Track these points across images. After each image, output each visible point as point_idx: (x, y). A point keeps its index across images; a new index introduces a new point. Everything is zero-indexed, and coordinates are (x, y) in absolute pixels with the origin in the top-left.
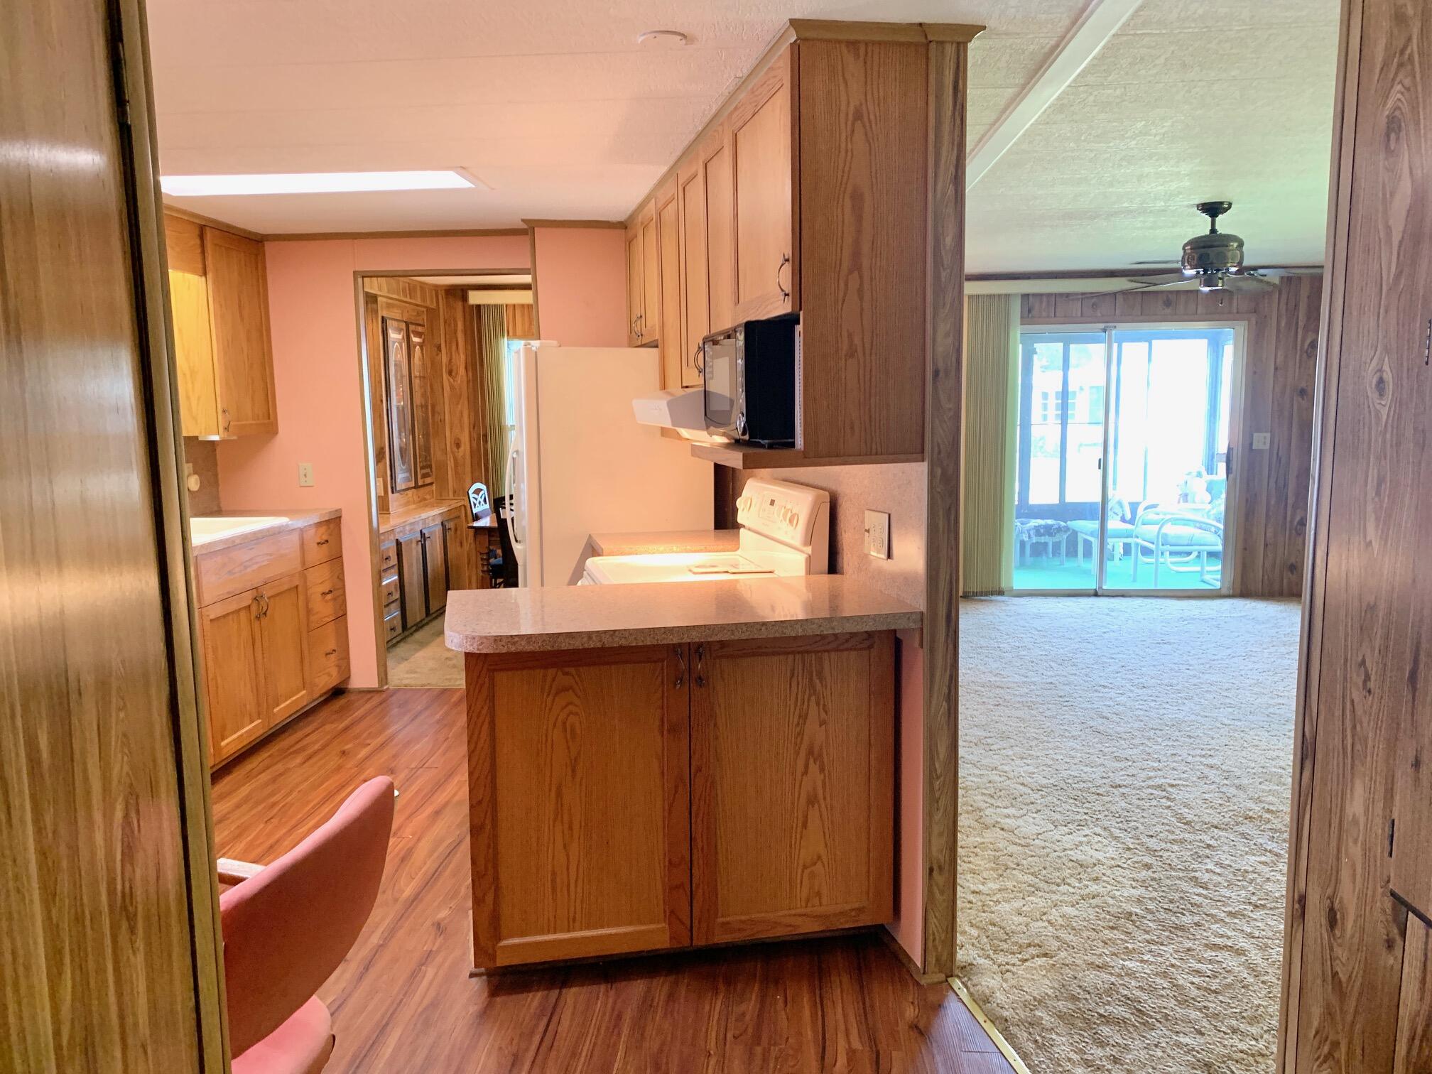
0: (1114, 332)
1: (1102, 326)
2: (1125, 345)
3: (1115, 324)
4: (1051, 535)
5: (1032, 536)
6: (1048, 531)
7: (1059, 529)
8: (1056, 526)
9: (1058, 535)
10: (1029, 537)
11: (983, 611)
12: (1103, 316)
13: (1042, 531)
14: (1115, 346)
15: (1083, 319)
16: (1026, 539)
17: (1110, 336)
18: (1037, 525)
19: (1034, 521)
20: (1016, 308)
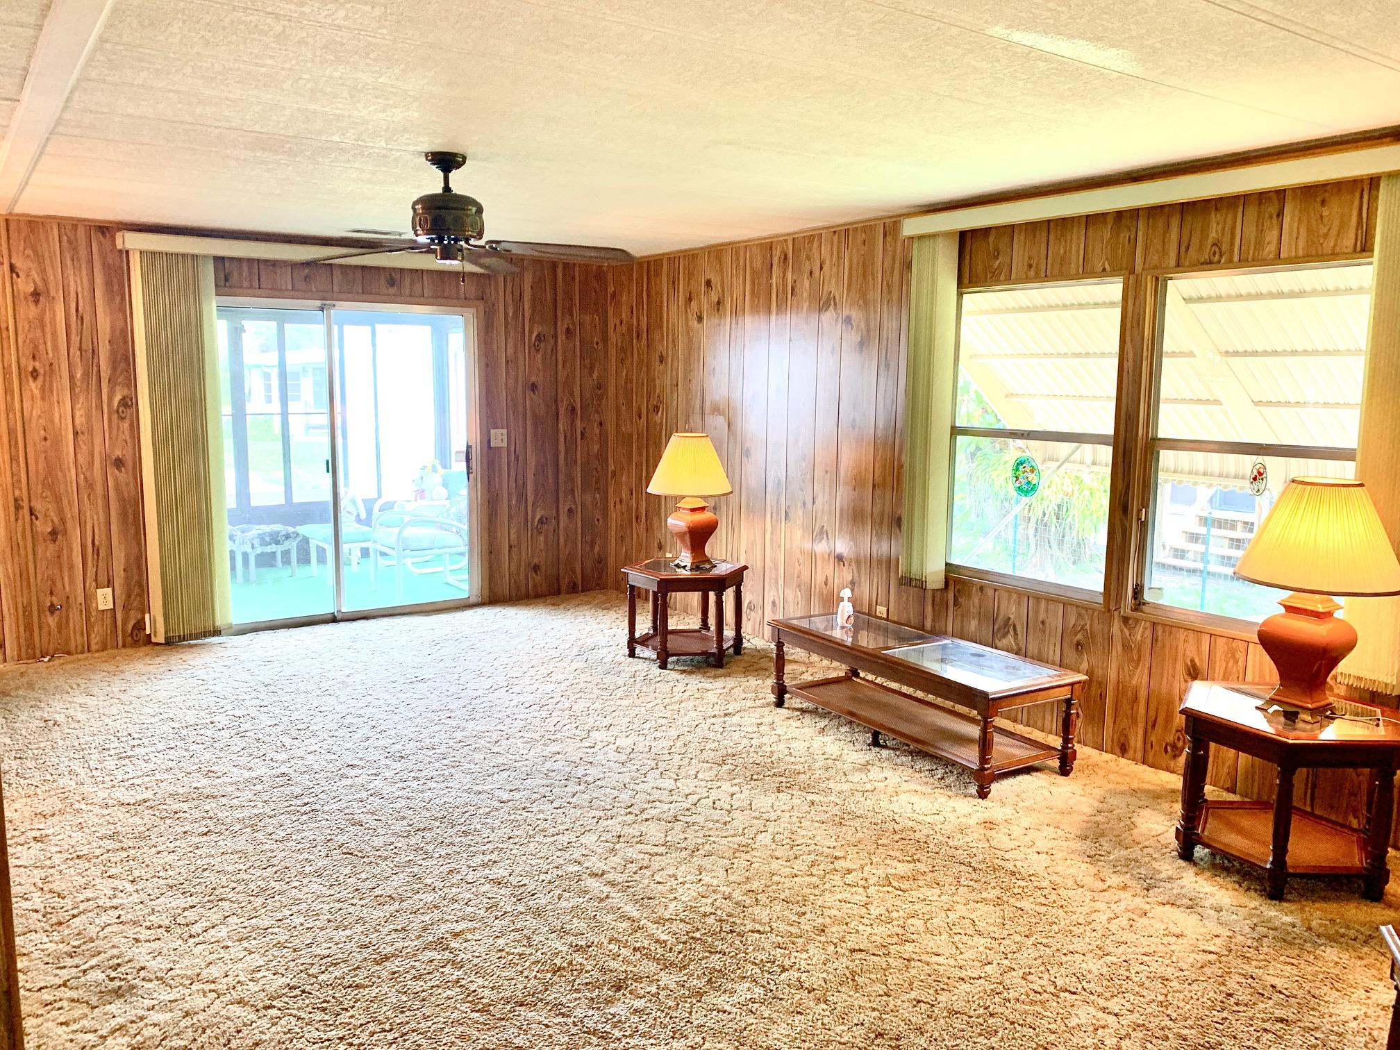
0: (332, 311)
1: (318, 303)
2: (346, 328)
3: (334, 302)
4: (277, 543)
5: (256, 545)
6: (275, 539)
7: (287, 537)
8: (284, 533)
9: (287, 543)
10: (253, 547)
11: (192, 663)
12: (317, 291)
13: (268, 539)
14: (335, 328)
15: (295, 292)
16: (249, 550)
17: (329, 317)
18: (260, 532)
19: (257, 527)
20: (208, 275)
